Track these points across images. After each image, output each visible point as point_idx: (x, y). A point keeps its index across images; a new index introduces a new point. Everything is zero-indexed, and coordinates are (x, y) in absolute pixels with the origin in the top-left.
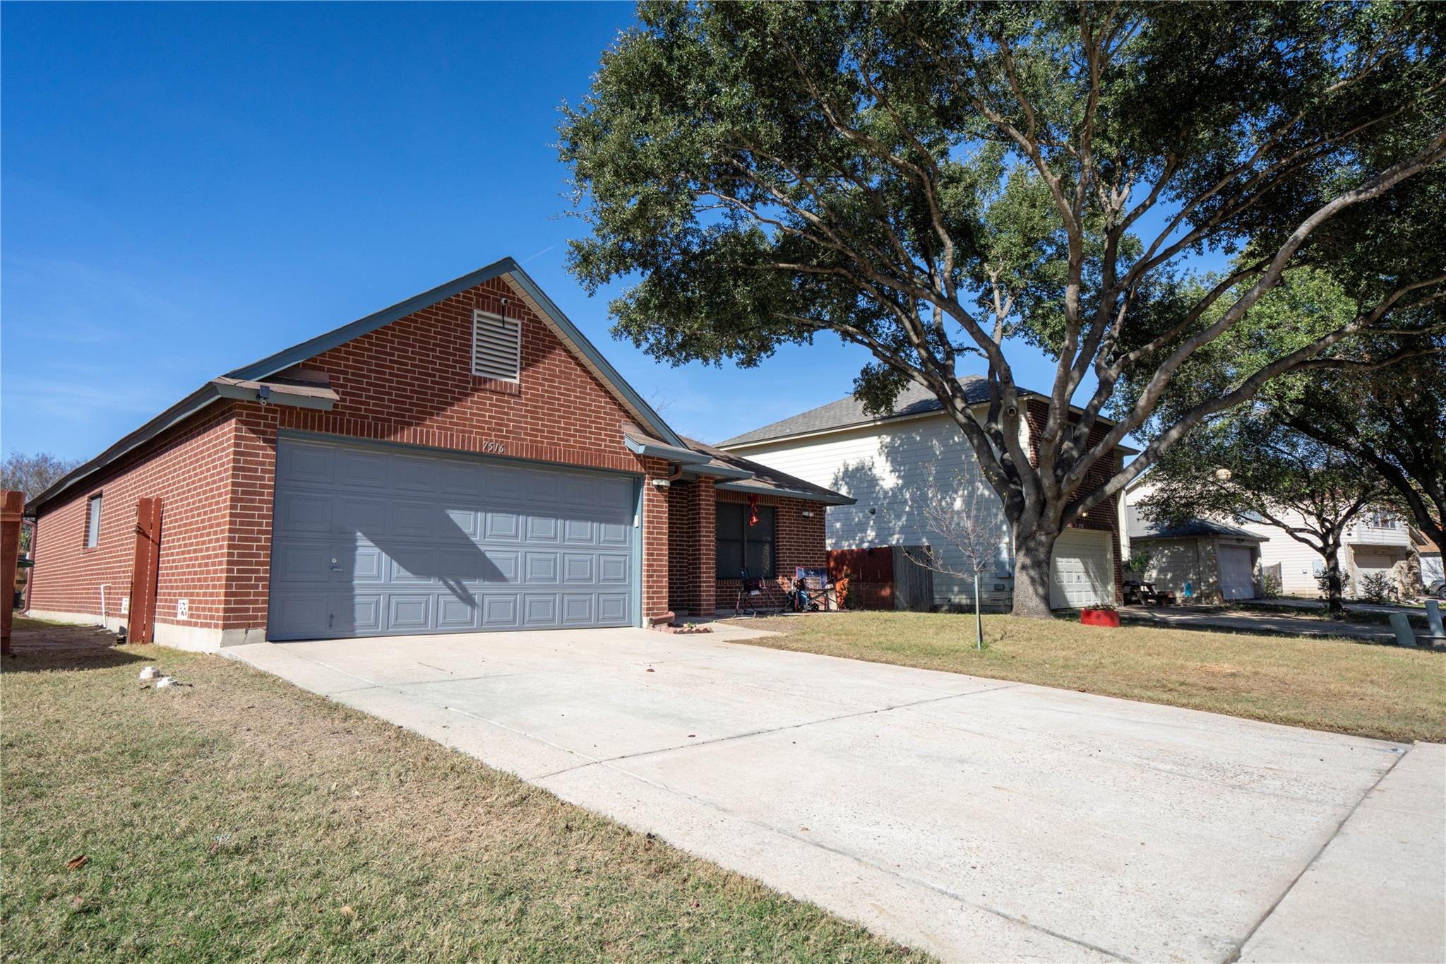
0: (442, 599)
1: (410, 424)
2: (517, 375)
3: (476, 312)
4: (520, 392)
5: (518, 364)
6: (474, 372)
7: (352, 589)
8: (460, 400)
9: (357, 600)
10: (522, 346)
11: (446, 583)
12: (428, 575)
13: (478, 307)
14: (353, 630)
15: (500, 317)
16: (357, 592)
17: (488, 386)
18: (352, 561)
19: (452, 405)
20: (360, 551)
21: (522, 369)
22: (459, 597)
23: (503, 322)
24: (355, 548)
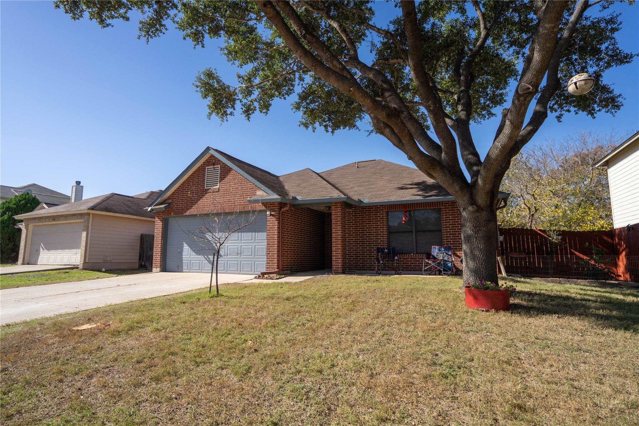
0: (203, 262)
1: (189, 209)
2: (218, 185)
3: (207, 168)
4: (219, 190)
5: (219, 181)
6: (206, 188)
7: (182, 258)
8: (201, 198)
9: (184, 261)
10: (220, 174)
11: (204, 257)
12: (200, 255)
13: (207, 166)
14: (183, 269)
15: (212, 167)
16: (184, 259)
17: (209, 191)
18: (182, 250)
19: (199, 200)
20: (184, 247)
21: (220, 182)
22: (208, 261)
23: (214, 168)
24: (183, 247)
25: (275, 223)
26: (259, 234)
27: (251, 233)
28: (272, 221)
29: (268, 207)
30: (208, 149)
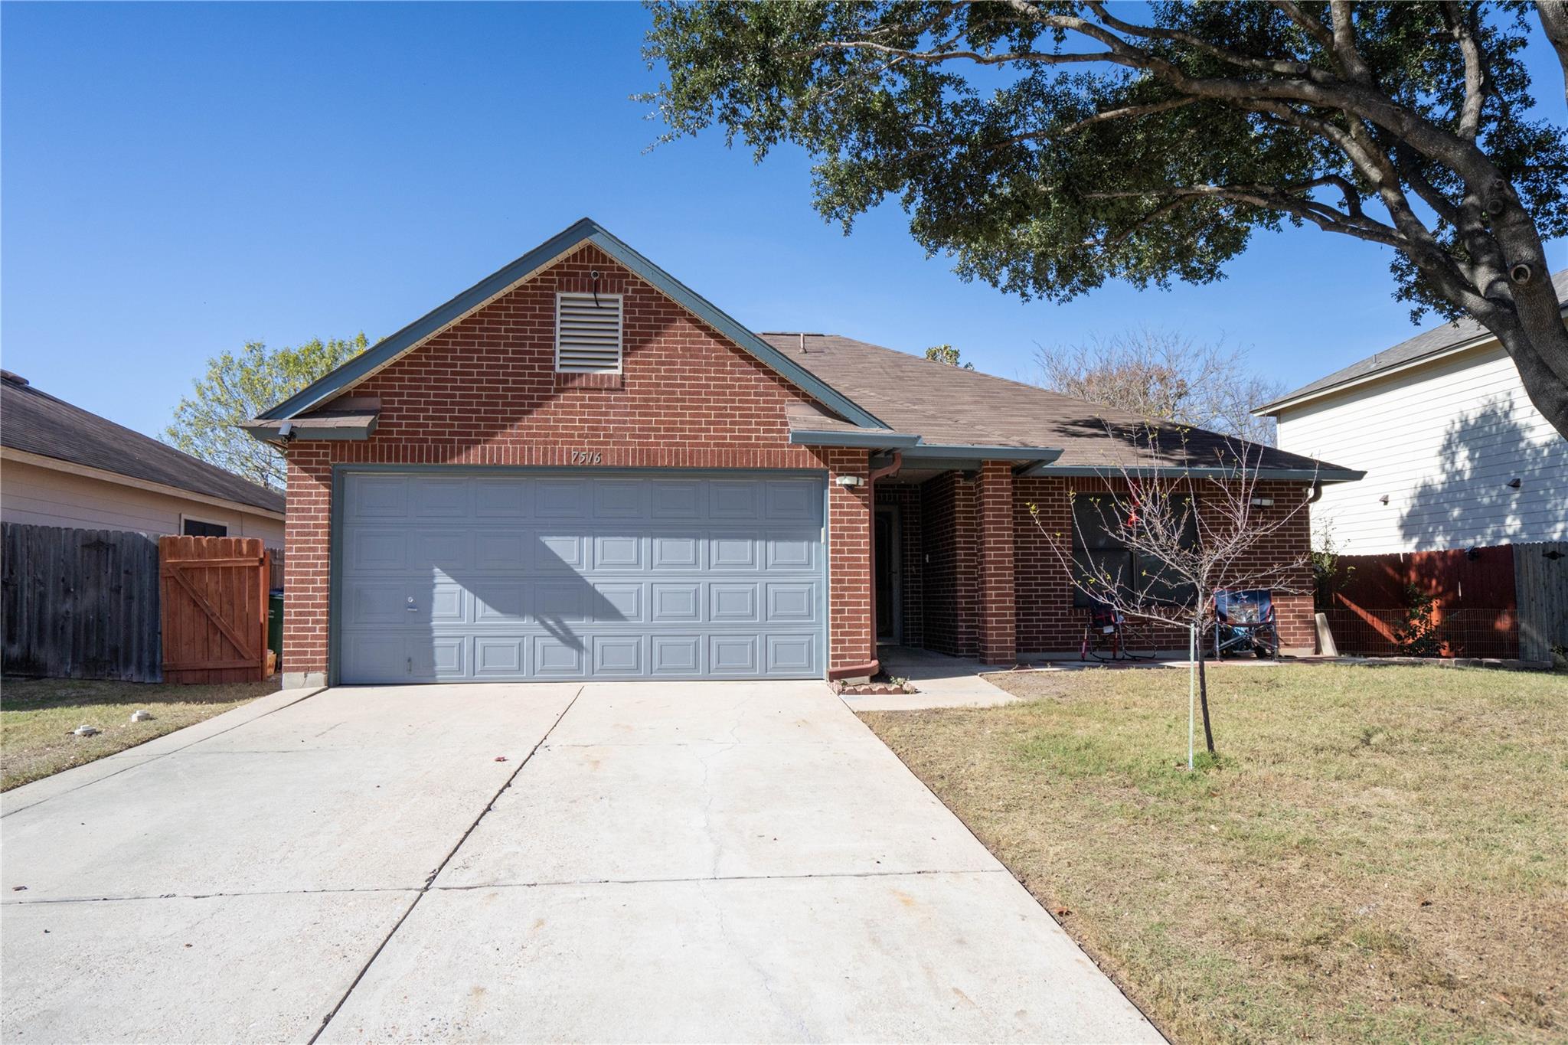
0: (539, 642)
1: (478, 442)
2: (619, 364)
3: (559, 295)
4: (623, 384)
5: (620, 349)
6: (558, 370)
7: (430, 630)
8: (539, 405)
9: (437, 642)
10: (625, 326)
11: (543, 623)
12: (521, 614)
13: (561, 288)
14: (434, 675)
15: (592, 296)
16: (436, 633)
17: (577, 383)
18: (430, 599)
19: (529, 412)
20: (438, 589)
21: (625, 355)
22: (561, 639)
23: (596, 301)
24: (434, 586)
25: (858, 514)
26: (781, 545)
27: (749, 543)
28: (852, 506)
29: (834, 461)
30: (585, 226)
